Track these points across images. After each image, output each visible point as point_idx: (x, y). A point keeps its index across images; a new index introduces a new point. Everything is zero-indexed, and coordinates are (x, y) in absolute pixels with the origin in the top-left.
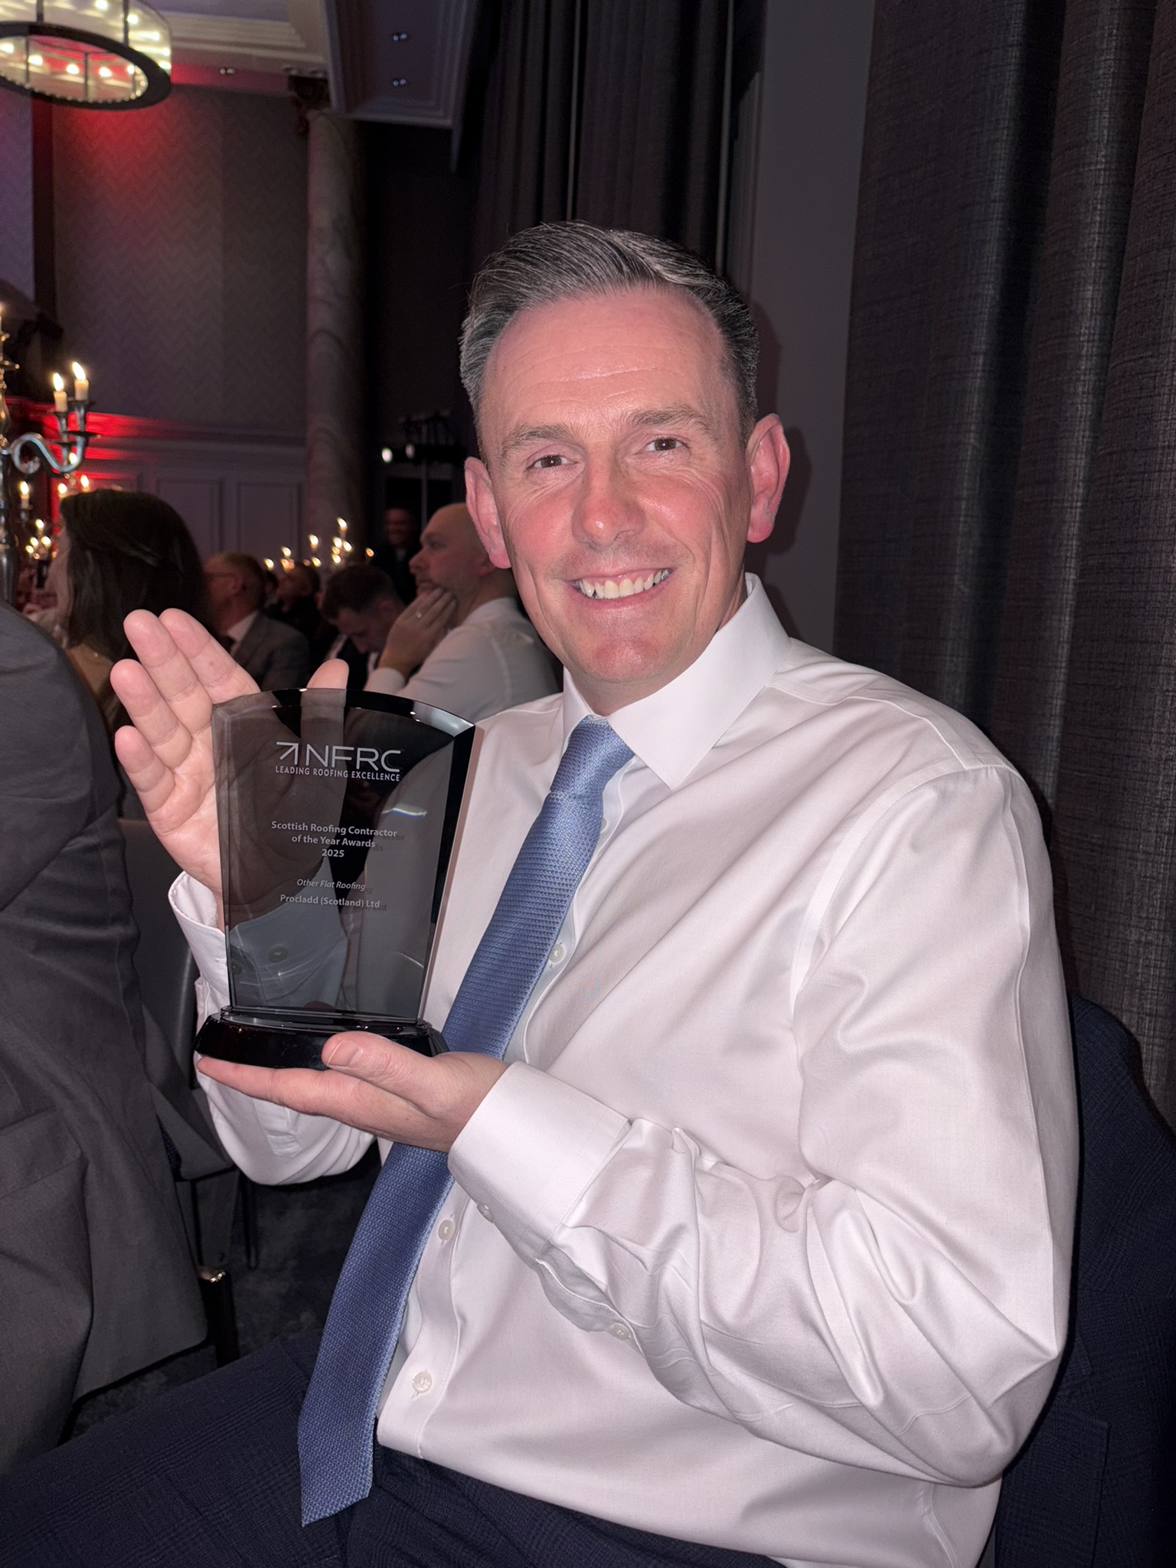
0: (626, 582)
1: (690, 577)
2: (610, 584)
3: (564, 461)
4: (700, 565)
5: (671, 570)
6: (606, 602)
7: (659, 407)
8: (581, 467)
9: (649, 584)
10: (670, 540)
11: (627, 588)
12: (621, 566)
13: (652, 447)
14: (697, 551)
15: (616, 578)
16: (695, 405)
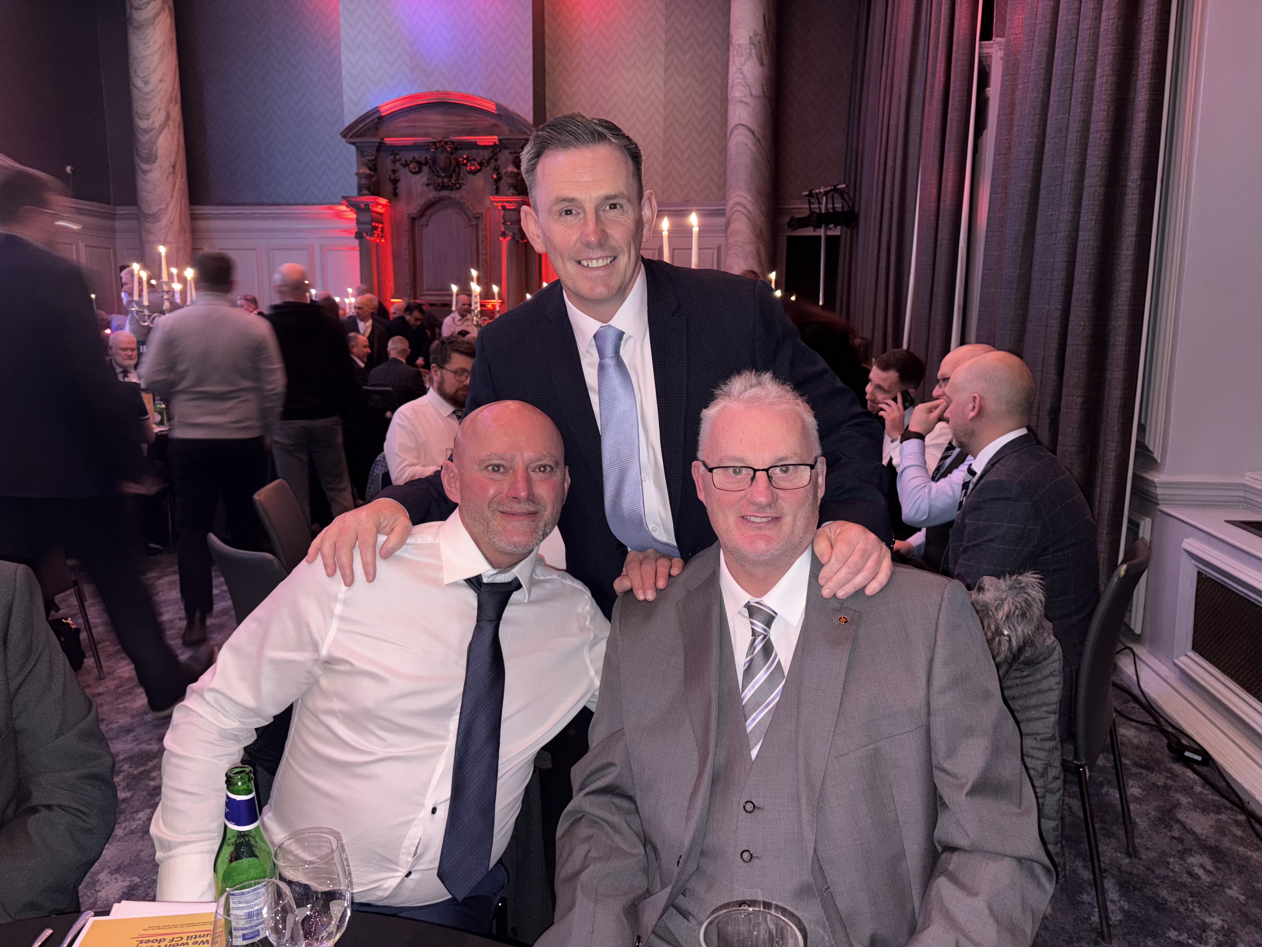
0: (601, 261)
1: (623, 260)
2: (594, 261)
3: (574, 212)
4: (626, 255)
5: (615, 258)
6: (593, 268)
7: (613, 193)
8: (582, 215)
9: (609, 262)
10: (616, 245)
11: (601, 263)
12: (599, 255)
13: (608, 208)
14: (626, 250)
15: (597, 259)
16: (625, 192)
